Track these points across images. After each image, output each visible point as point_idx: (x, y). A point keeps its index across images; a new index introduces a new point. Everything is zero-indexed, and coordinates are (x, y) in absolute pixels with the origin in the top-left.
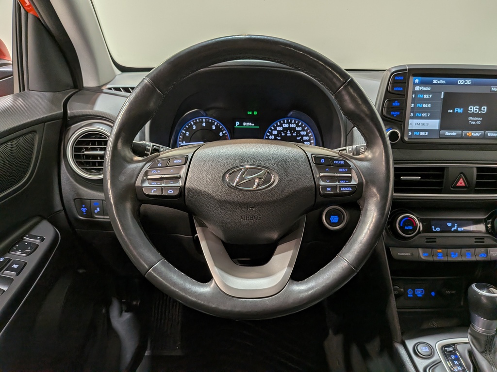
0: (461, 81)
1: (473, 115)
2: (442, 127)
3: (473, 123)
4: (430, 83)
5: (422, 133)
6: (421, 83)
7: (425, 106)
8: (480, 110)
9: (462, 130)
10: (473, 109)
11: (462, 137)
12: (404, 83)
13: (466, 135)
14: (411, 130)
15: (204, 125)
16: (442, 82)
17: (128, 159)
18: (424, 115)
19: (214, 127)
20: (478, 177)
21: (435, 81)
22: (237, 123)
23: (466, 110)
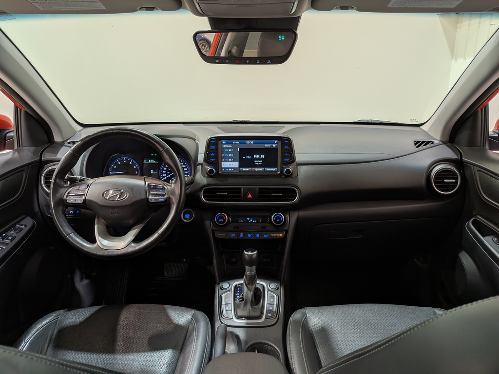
0: (248, 142)
1: (257, 159)
2: (241, 166)
3: (258, 164)
4: (231, 143)
5: (230, 170)
6: (226, 144)
7: (230, 155)
8: (260, 157)
9: (252, 167)
10: (256, 156)
11: (252, 171)
12: (216, 144)
13: (254, 170)
14: (224, 168)
15: (125, 162)
16: (237, 143)
17: (61, 185)
18: (230, 160)
19: (131, 163)
20: (259, 192)
21: (234, 143)
22: (145, 161)
23: (253, 157)
